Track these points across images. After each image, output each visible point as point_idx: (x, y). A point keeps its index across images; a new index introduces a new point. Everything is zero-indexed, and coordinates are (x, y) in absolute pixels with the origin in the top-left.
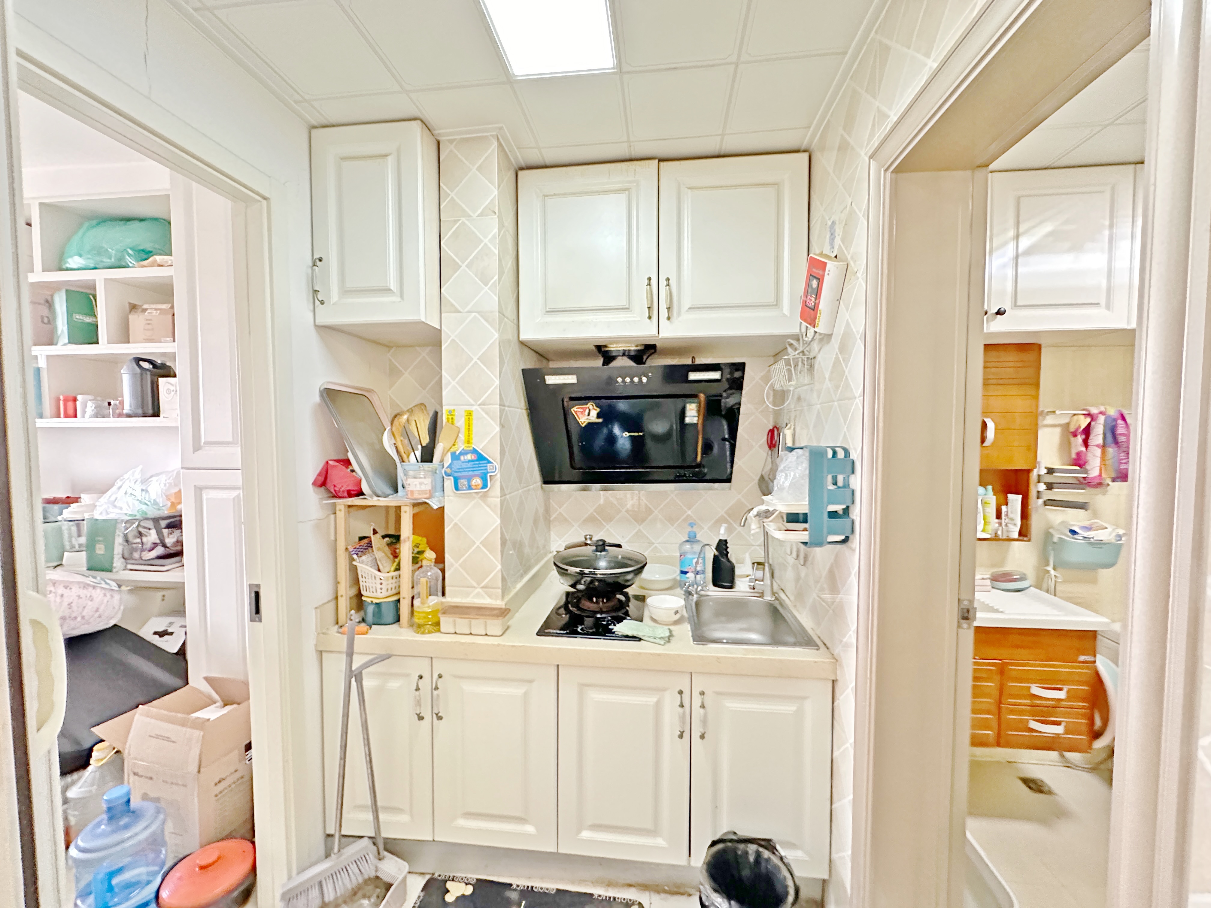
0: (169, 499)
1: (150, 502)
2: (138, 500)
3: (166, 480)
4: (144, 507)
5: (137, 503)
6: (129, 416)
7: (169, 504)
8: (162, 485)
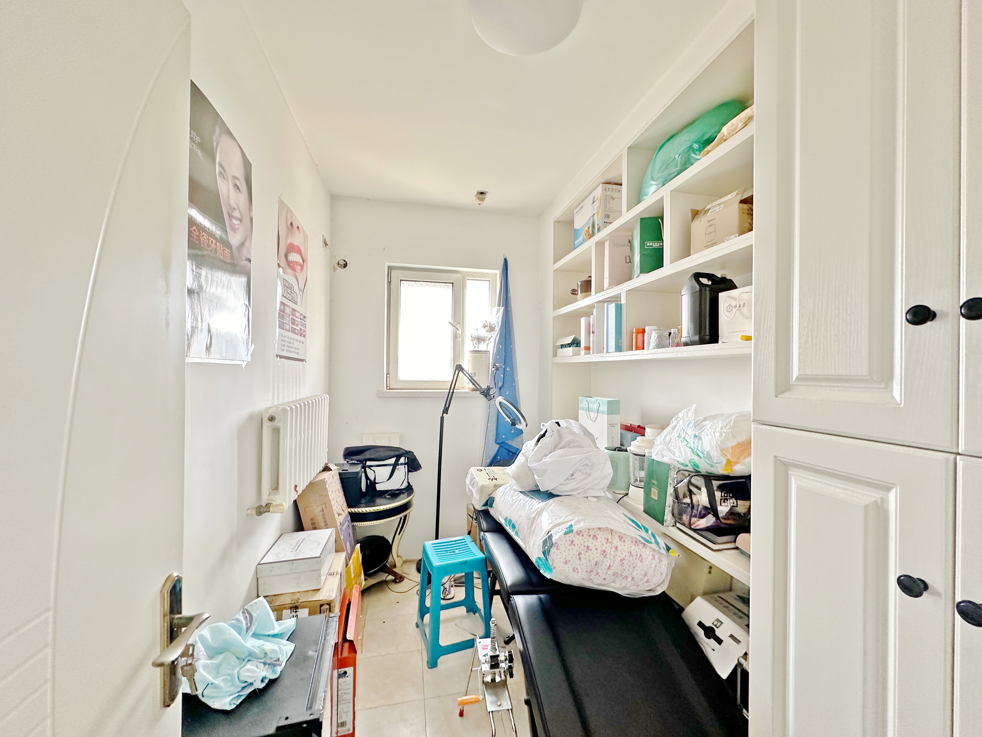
0: (724, 455)
1: (703, 453)
2: (690, 448)
3: (722, 428)
4: (696, 459)
5: (689, 451)
6: (686, 344)
7: (724, 461)
8: (717, 435)
